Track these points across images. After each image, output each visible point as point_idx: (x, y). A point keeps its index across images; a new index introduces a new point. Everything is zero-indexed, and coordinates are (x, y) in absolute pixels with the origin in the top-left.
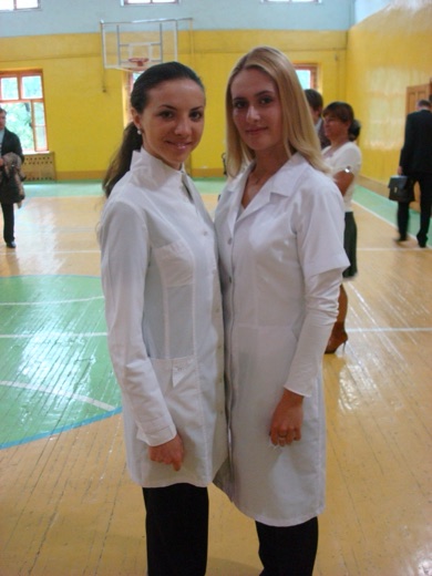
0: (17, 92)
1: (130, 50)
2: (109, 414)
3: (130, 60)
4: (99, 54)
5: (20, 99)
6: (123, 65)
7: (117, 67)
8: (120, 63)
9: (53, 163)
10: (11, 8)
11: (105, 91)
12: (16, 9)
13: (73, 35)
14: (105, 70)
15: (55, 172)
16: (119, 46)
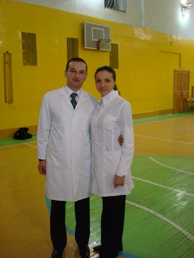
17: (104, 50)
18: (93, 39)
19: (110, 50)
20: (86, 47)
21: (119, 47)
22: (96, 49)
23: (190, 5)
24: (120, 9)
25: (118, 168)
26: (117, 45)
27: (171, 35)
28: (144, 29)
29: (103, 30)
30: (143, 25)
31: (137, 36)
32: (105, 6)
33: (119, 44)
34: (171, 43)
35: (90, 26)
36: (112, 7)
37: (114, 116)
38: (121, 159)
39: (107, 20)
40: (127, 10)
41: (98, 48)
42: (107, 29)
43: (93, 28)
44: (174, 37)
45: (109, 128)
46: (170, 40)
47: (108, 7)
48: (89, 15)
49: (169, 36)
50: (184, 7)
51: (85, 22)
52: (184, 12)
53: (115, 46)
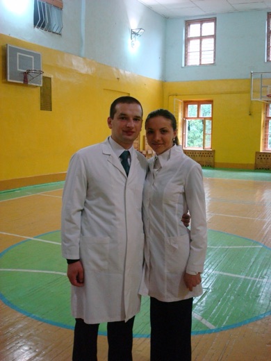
0: (196, 113)
1: (268, 89)
2: (210, 331)
3: (268, 96)
4: (249, 92)
5: (198, 117)
6: (263, 99)
7: (259, 100)
8: (261, 97)
9: (213, 156)
10: (198, 64)
11: (250, 115)
12: (200, 64)
13: (233, 80)
14: (251, 101)
15: (214, 162)
16: (262, 87)
17: (34, 84)
18: (18, 70)
19: (41, 85)
20: (9, 80)
21: (52, 81)
22: (22, 82)
23: (142, 31)
24: (54, 31)
25: (187, 263)
26: (50, 78)
27: (117, 69)
28: (84, 58)
29: (33, 57)
30: (83, 53)
31: (76, 68)
32: (35, 24)
33: (52, 77)
34: (118, 79)
35: (15, 50)
36: (43, 27)
37: (179, 185)
38: (190, 248)
39: (37, 43)
40: (63, 32)
41: (26, 81)
42: (37, 57)
43: (18, 54)
44: (122, 72)
45: (172, 203)
46: (116, 76)
47: (39, 26)
48: (12, 36)
49: (114, 69)
50: (134, 33)
51: (9, 45)
52: (134, 39)
53: (47, 80)
